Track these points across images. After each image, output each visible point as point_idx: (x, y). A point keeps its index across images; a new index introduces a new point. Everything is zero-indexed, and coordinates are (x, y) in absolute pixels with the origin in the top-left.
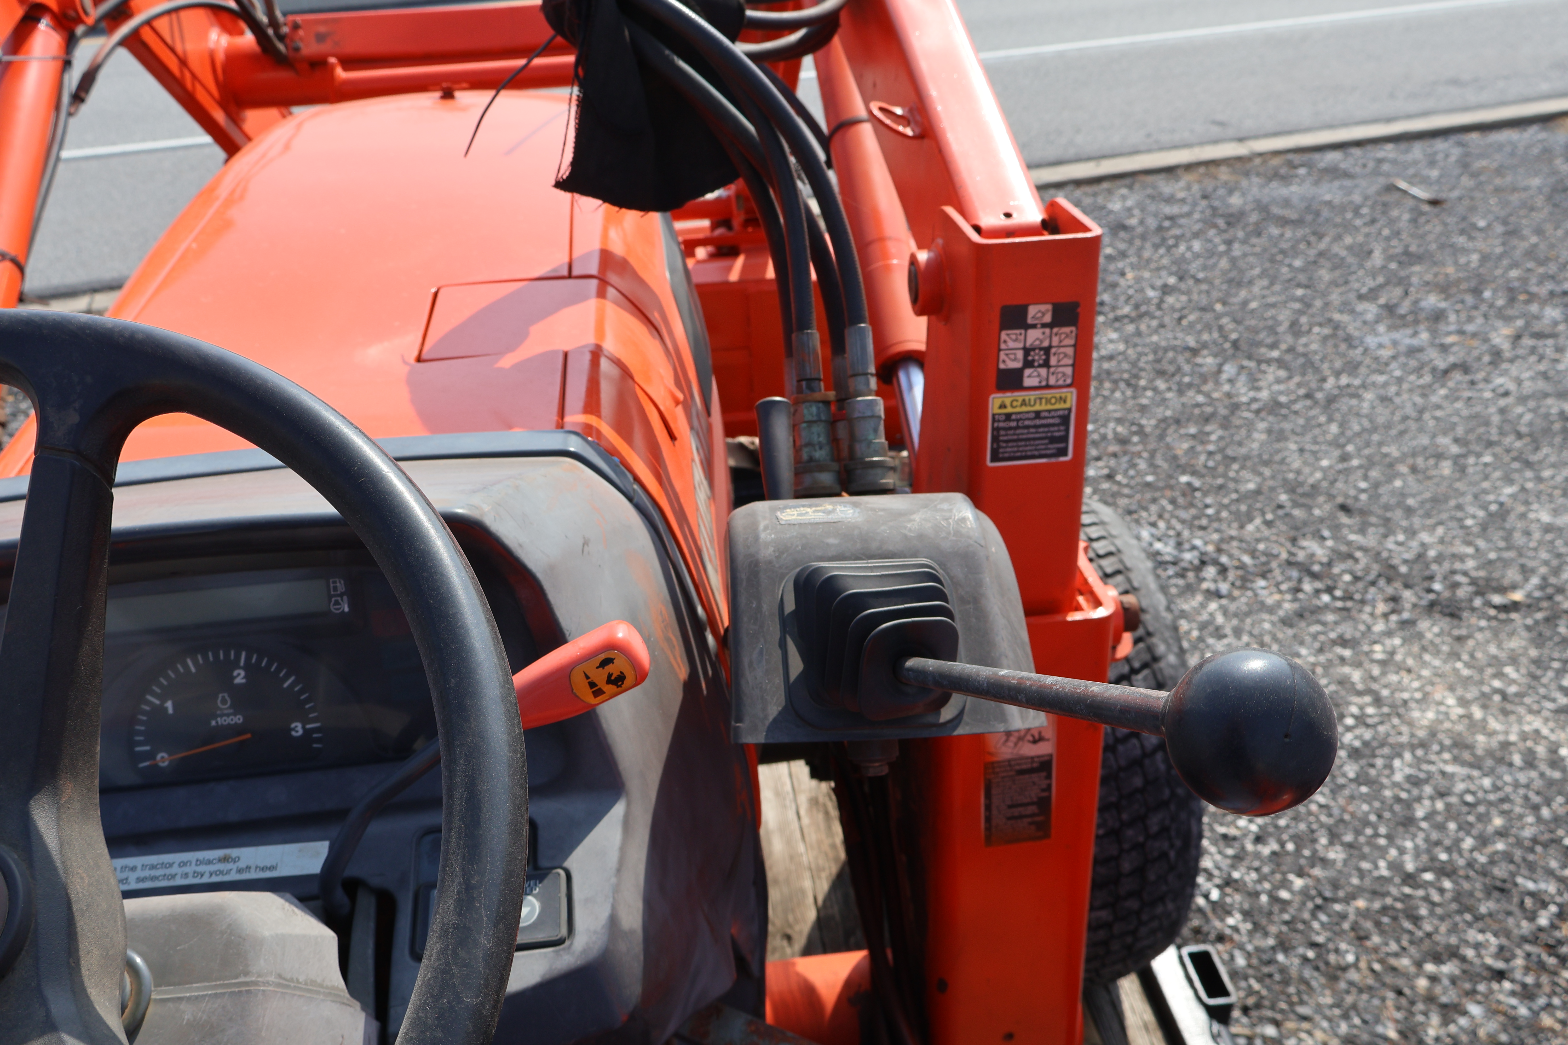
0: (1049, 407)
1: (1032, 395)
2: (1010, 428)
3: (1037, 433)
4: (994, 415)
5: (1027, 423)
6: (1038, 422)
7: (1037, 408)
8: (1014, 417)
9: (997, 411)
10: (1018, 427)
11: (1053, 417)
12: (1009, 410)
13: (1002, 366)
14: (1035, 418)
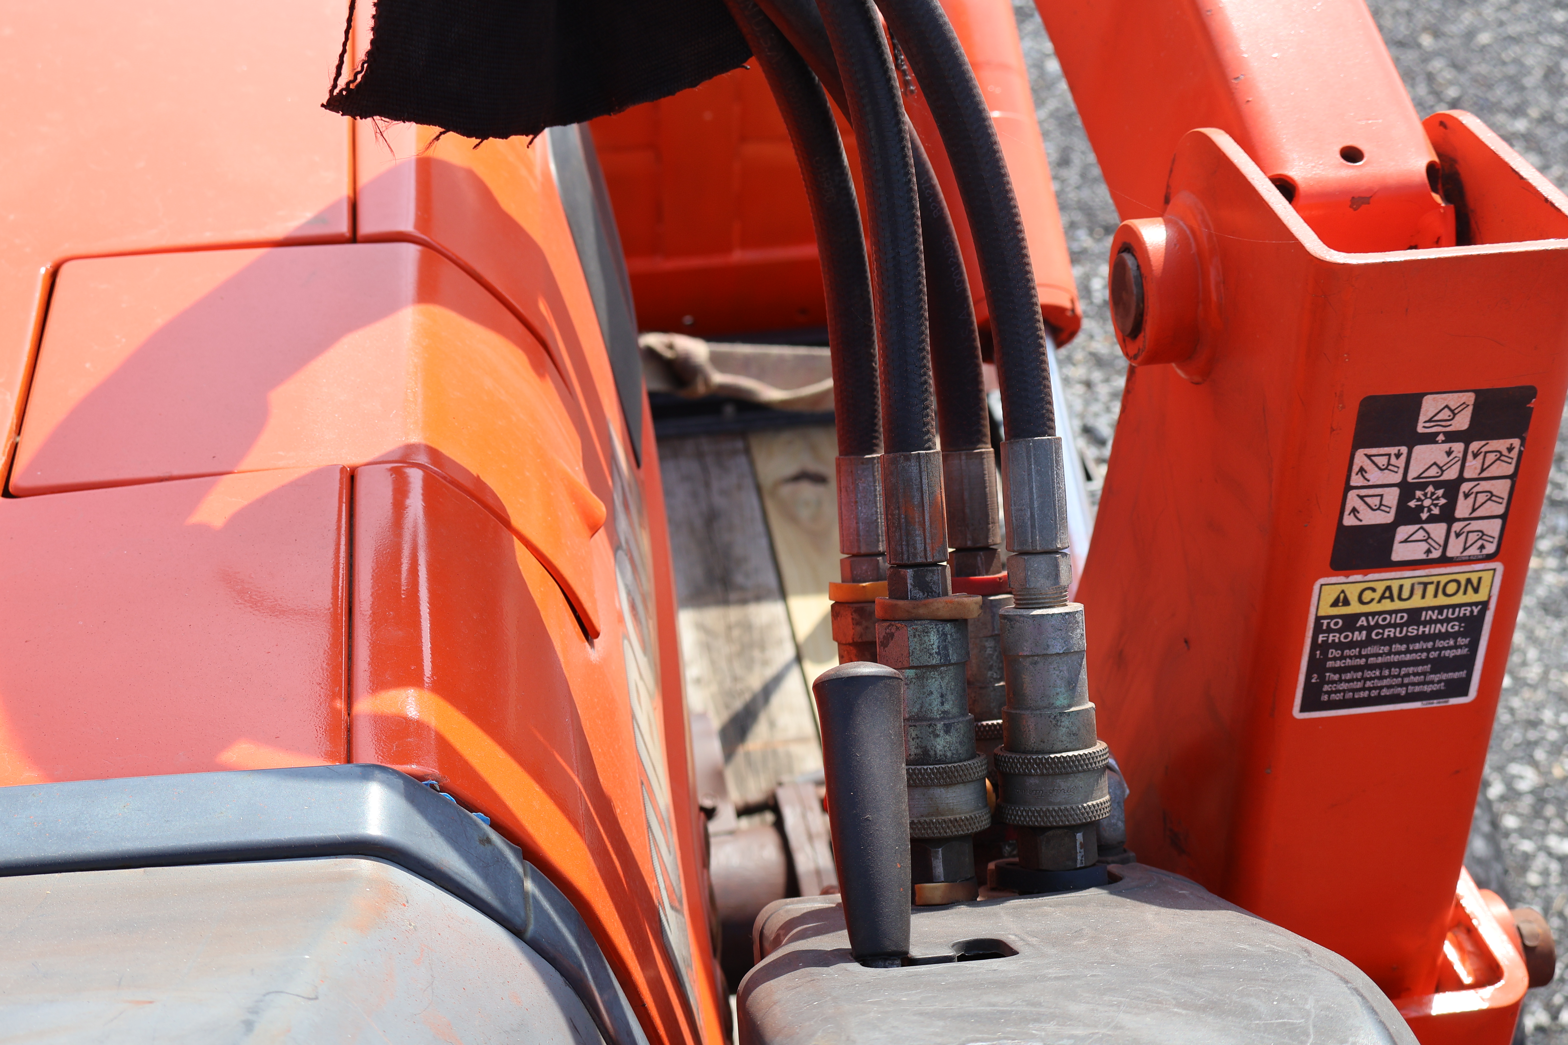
0: (1442, 600)
1: (1406, 579)
2: (1352, 645)
3: (1408, 651)
4: (1318, 619)
5: (1389, 632)
6: (1413, 631)
7: (1416, 602)
8: (1362, 621)
9: (1326, 610)
10: (1369, 642)
11: (1448, 620)
12: (1355, 608)
13: (1349, 521)
14: (1407, 624)
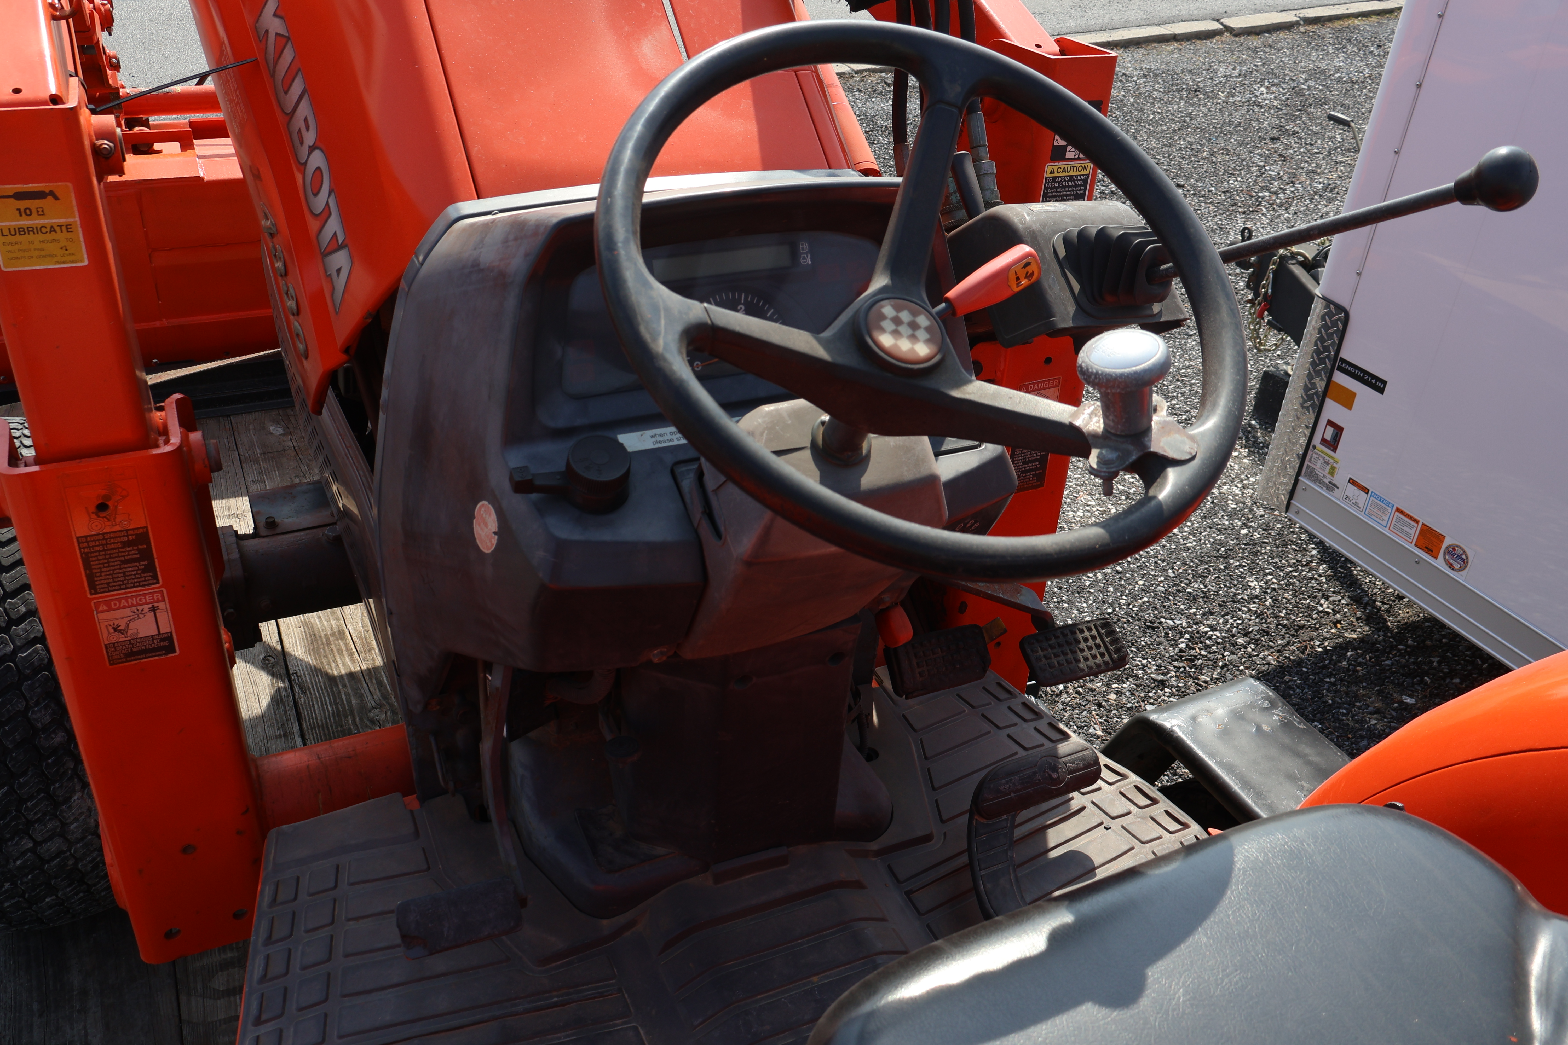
0: (1078, 173)
1: (1068, 164)
2: (1055, 188)
3: (1069, 191)
4: (1046, 178)
5: (1064, 184)
6: (1070, 183)
7: (1071, 173)
8: (1057, 180)
9: (1049, 175)
10: (1059, 187)
11: (1079, 180)
12: (1056, 175)
13: (1055, 144)
14: (1069, 181)
